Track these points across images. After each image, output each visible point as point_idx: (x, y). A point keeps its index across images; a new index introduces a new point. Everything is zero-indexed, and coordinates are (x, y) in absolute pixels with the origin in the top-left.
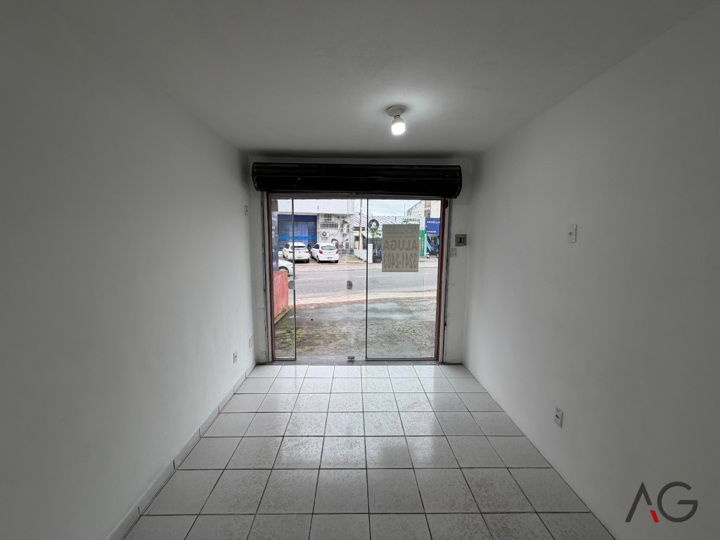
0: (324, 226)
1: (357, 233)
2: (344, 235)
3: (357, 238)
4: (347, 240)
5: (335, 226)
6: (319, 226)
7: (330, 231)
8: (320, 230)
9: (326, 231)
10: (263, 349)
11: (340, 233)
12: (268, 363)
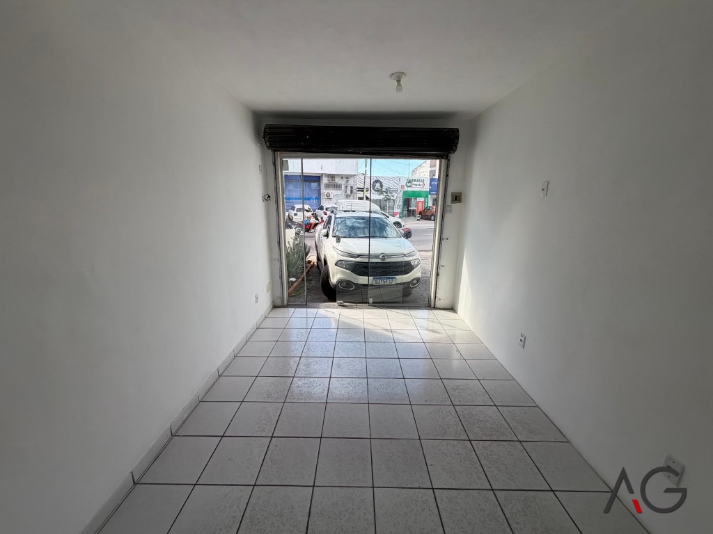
0: (328, 186)
1: (360, 194)
2: (347, 196)
5: (338, 187)
6: (322, 186)
7: (333, 192)
8: (324, 191)
9: (330, 192)
10: (279, 294)
11: (343, 194)
12: (282, 306)
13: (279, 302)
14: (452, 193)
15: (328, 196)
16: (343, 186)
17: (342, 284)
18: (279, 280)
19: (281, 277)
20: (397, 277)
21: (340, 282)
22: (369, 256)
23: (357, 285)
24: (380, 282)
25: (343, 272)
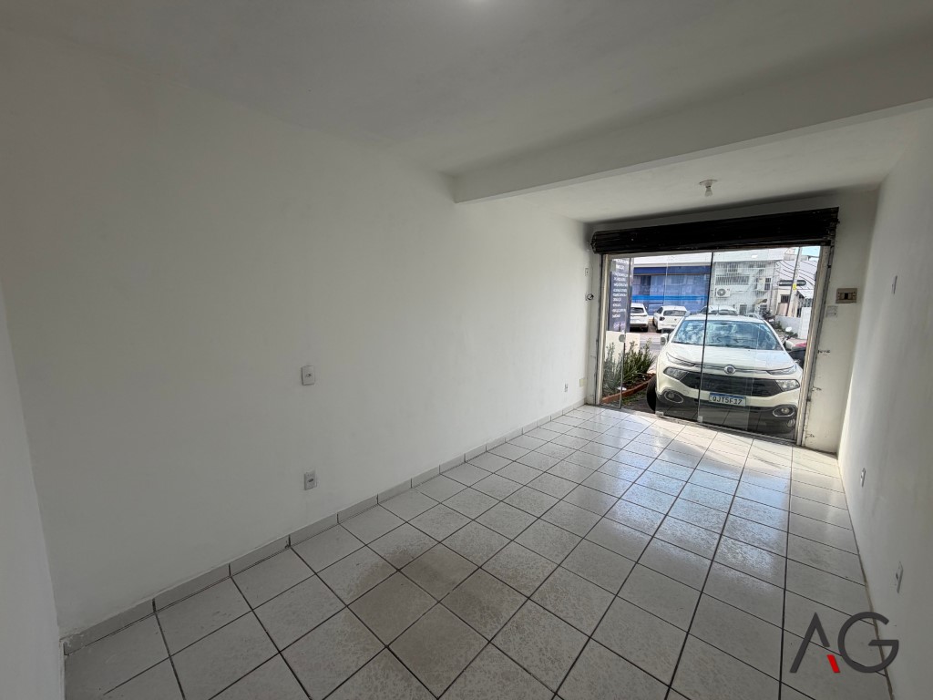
0: (721, 280)
1: (785, 291)
2: (758, 293)
3: (785, 299)
4: (765, 301)
5: (744, 280)
6: (714, 281)
7: (730, 288)
8: (715, 287)
9: (725, 287)
10: (592, 392)
11: (752, 289)
12: (595, 405)
13: (591, 400)
14: (838, 290)
15: (722, 293)
16: (751, 280)
17: (669, 396)
18: (593, 379)
19: (596, 375)
20: (748, 397)
21: (667, 392)
22: (702, 365)
23: (687, 398)
24: (719, 399)
25: (670, 382)
